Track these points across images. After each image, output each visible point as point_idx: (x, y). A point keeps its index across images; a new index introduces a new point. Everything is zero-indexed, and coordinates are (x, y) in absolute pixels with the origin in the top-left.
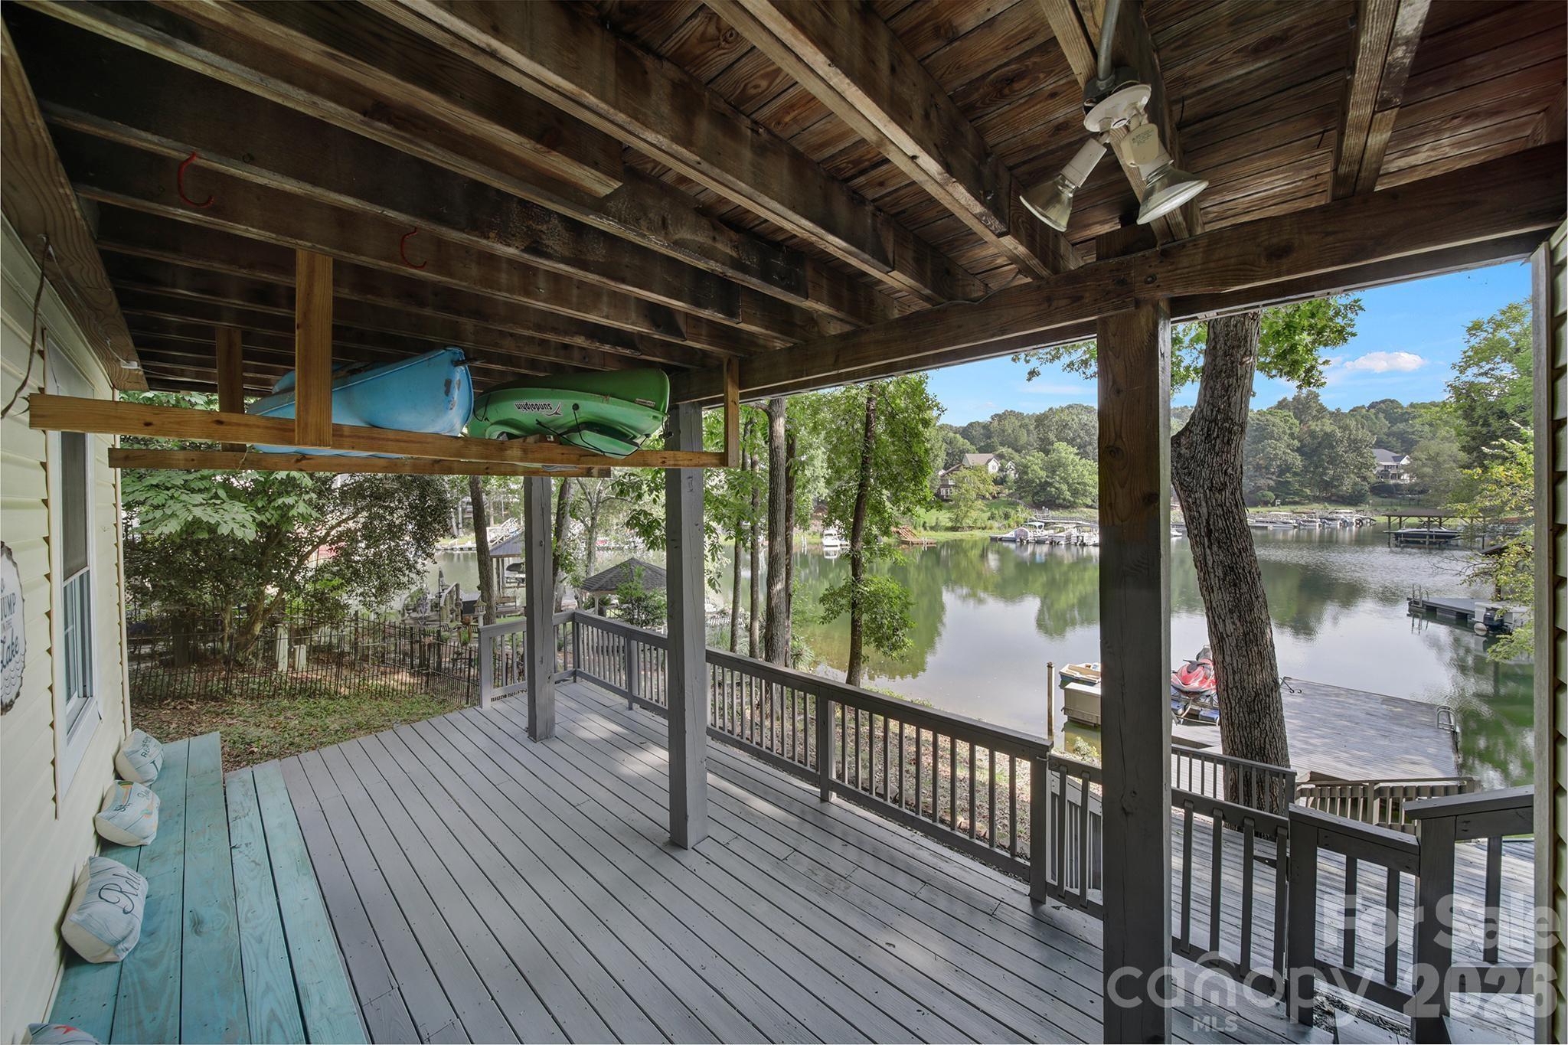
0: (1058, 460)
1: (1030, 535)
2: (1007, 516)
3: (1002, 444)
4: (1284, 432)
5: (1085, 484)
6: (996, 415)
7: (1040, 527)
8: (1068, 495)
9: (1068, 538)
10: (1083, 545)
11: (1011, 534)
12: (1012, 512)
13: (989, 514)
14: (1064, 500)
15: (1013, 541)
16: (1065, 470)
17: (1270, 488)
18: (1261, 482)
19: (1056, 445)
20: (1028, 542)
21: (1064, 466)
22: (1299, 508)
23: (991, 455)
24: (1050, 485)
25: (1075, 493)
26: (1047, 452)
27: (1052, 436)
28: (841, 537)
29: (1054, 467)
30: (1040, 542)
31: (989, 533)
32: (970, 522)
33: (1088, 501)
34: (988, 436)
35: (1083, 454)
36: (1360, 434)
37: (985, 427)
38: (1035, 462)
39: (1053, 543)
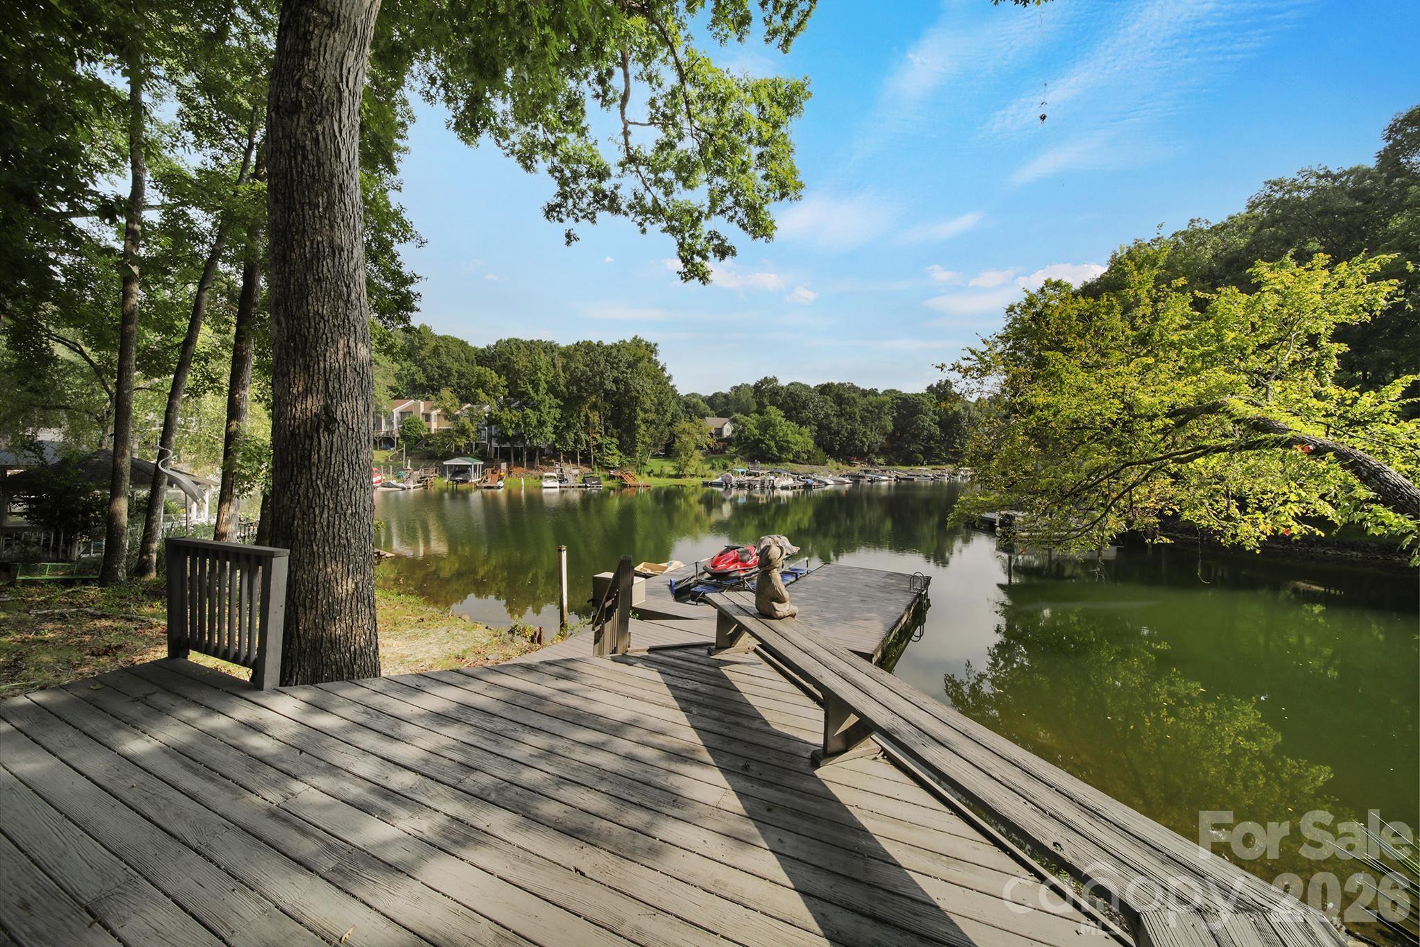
0: (770, 421)
1: (734, 480)
2: (724, 466)
3: (737, 412)
4: (929, 410)
5: (788, 442)
6: (735, 387)
7: (743, 473)
8: (775, 451)
9: (763, 482)
10: (773, 488)
11: (719, 480)
12: (730, 464)
13: (710, 465)
14: (772, 454)
15: (720, 485)
16: (774, 430)
17: (921, 452)
18: (914, 447)
19: (768, 408)
20: (732, 486)
21: (774, 426)
22: (936, 467)
23: (726, 420)
24: (762, 441)
25: (781, 449)
26: (761, 413)
27: (766, 401)
28: (562, 479)
29: (765, 426)
30: (741, 486)
31: (706, 480)
32: (692, 471)
33: (791, 456)
34: (727, 404)
35: (788, 417)
36: (976, 414)
37: (725, 396)
38: (752, 422)
39: (751, 487)
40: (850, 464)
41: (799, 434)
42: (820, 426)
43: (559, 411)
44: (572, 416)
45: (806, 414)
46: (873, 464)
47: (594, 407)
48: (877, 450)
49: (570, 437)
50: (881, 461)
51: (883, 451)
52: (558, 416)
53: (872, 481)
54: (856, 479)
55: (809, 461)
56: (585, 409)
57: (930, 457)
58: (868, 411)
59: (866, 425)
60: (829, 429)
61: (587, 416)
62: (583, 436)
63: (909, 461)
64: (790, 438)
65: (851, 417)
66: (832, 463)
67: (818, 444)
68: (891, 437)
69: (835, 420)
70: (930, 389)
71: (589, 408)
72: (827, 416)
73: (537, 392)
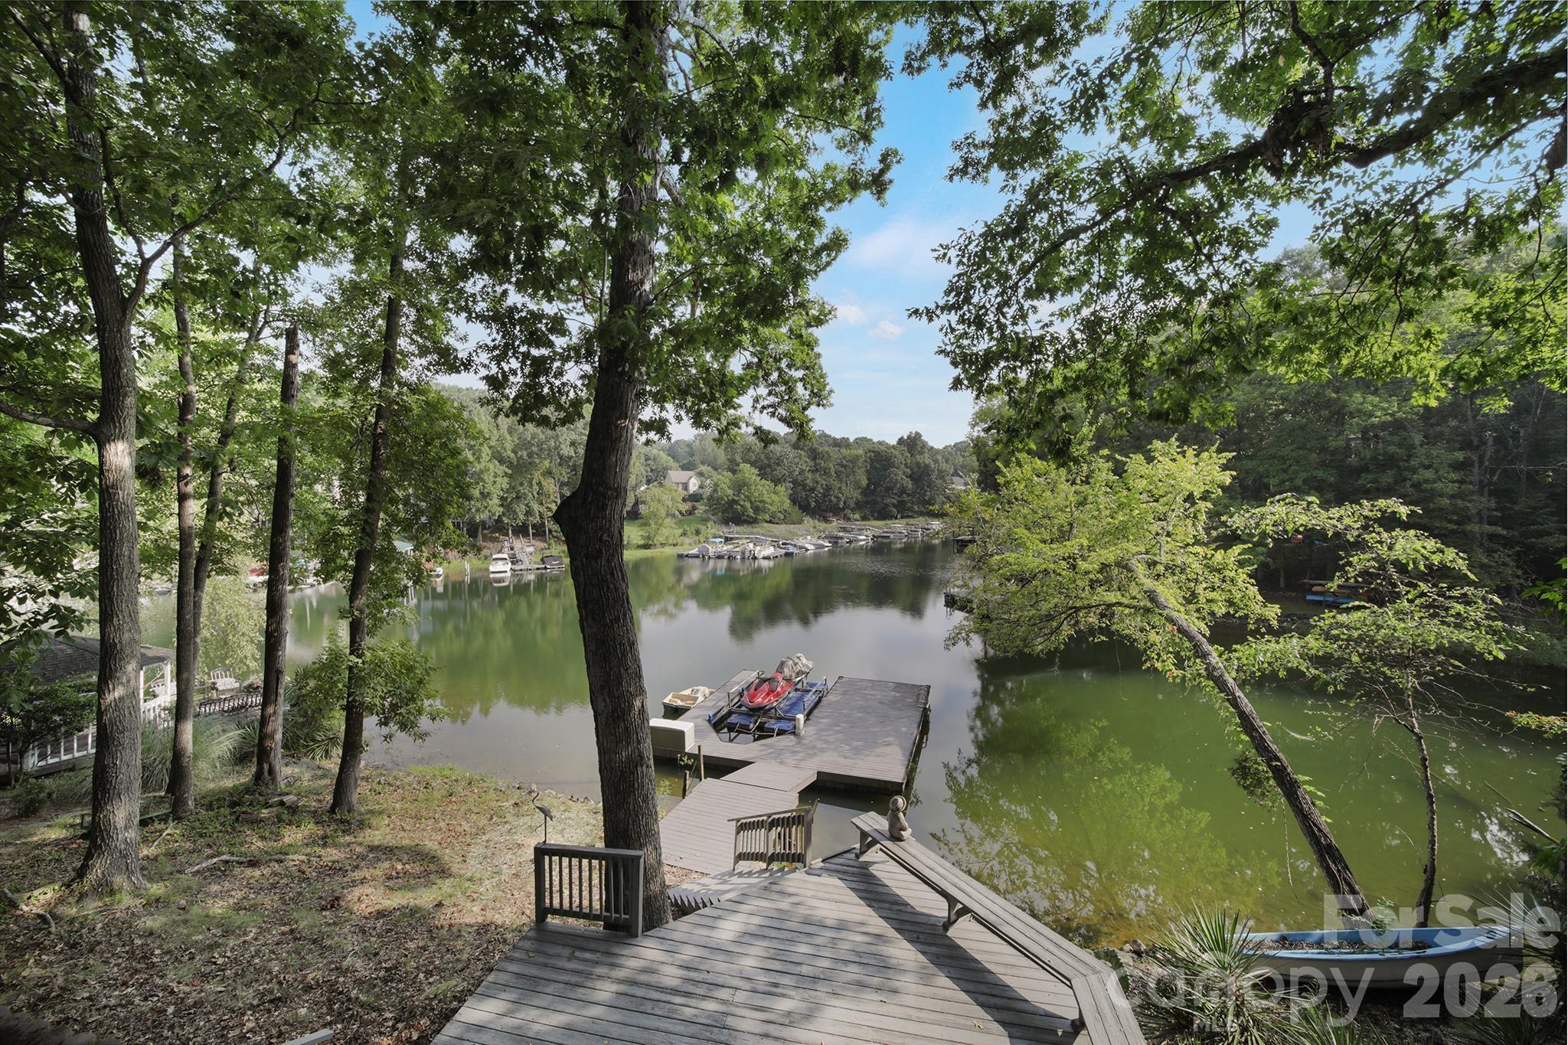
0: (743, 480)
1: (712, 550)
2: (698, 532)
3: (703, 463)
4: (901, 462)
5: (764, 502)
8: (751, 512)
9: (743, 553)
10: (755, 558)
11: (695, 551)
12: (703, 528)
13: (681, 531)
14: (748, 516)
15: (696, 557)
16: (749, 489)
17: (894, 506)
18: (888, 501)
19: (742, 466)
20: (709, 557)
21: (748, 485)
22: (911, 521)
23: (691, 473)
24: (737, 502)
25: (757, 510)
26: (734, 472)
27: (738, 458)
28: (514, 560)
29: (739, 486)
30: (720, 557)
31: (680, 550)
32: (662, 539)
33: (767, 518)
34: (692, 455)
35: (763, 475)
36: (944, 466)
37: (689, 445)
38: (725, 479)
39: (731, 558)
40: (826, 521)
41: (775, 493)
42: (795, 482)
43: (506, 479)
44: (522, 484)
45: (780, 471)
46: (849, 519)
47: (549, 473)
48: (853, 505)
49: (520, 509)
50: (857, 516)
51: (859, 506)
52: (505, 486)
53: (850, 542)
54: (835, 540)
55: (786, 520)
56: (537, 475)
57: (904, 511)
58: (843, 466)
59: (840, 480)
60: (804, 486)
61: (539, 484)
62: (536, 507)
63: (883, 515)
64: (766, 498)
65: (826, 472)
66: (809, 522)
67: (794, 500)
68: (866, 492)
69: (810, 475)
70: (901, 441)
71: (543, 475)
72: (802, 472)
73: (478, 459)
